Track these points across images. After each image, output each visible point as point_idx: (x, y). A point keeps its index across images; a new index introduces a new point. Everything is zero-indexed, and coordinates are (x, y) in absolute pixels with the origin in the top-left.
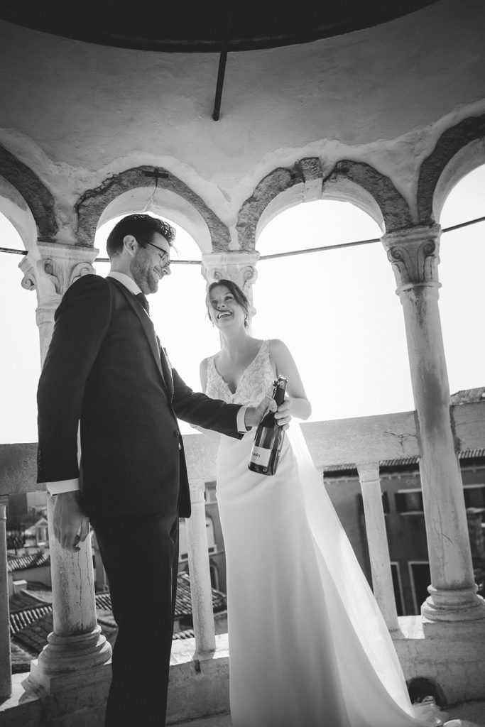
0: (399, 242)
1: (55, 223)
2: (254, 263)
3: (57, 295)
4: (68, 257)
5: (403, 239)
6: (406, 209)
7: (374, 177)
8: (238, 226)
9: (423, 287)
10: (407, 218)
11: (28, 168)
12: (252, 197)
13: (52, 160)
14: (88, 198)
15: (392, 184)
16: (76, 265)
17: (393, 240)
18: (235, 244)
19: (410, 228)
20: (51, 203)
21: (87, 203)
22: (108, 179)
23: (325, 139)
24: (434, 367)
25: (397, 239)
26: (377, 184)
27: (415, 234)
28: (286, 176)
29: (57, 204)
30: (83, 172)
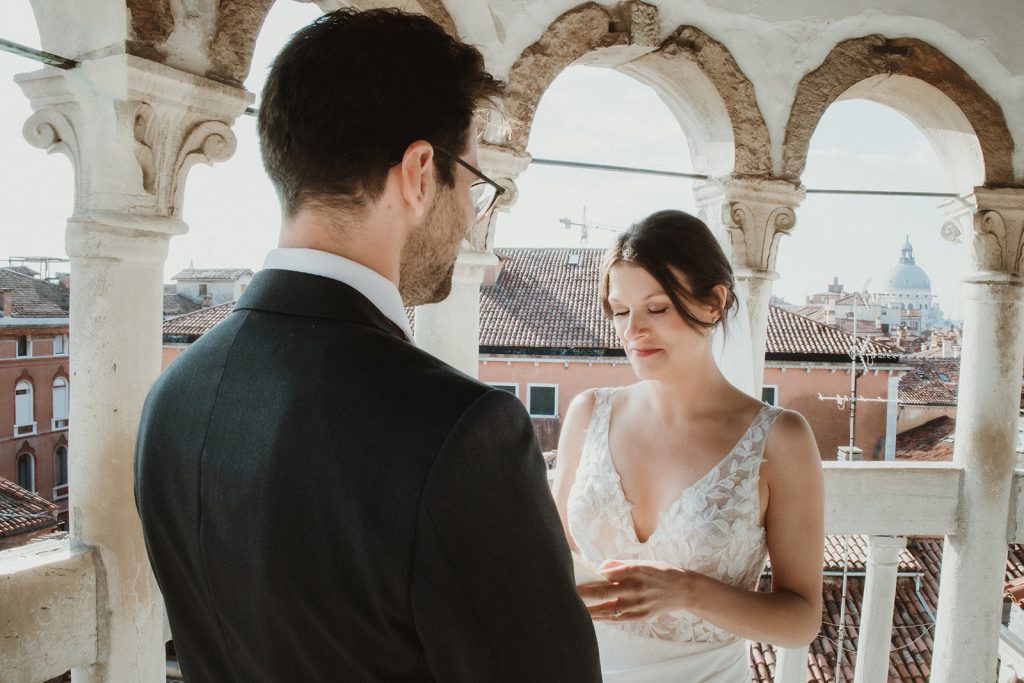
0: (746, 197)
1: (168, 7)
2: (517, 175)
10: (767, 162)
15: (755, 96)
16: (197, 125)
17: (738, 191)
19: (769, 179)
26: (736, 89)
27: (773, 191)
28: (602, 24)
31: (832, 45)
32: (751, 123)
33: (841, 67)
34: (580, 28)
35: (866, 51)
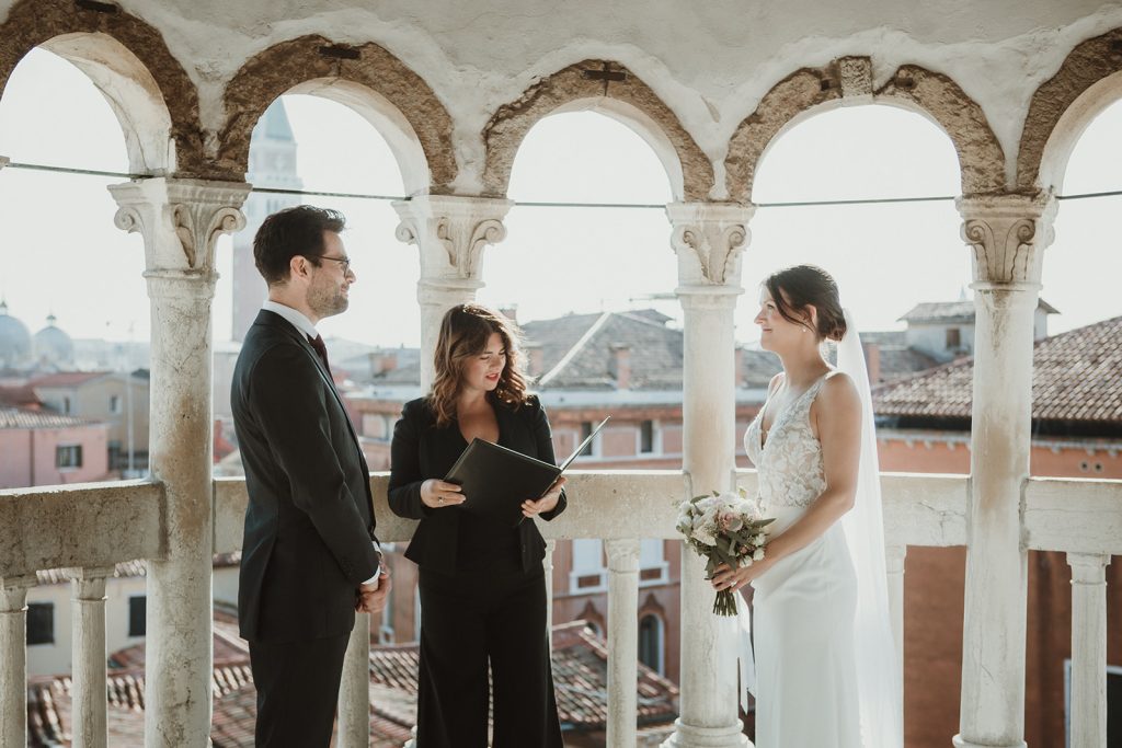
0: (982, 214)
1: (454, 162)
2: (747, 222)
3: (450, 266)
4: (470, 213)
5: (988, 210)
6: (1000, 163)
7: (955, 102)
8: (727, 161)
9: (1007, 292)
10: (999, 178)
11: (419, 78)
12: (755, 114)
13: (454, 63)
14: (503, 119)
15: (983, 116)
16: (480, 224)
17: (971, 210)
18: (720, 190)
19: (1001, 195)
20: (449, 131)
21: (499, 128)
22: (532, 87)
23: (884, 28)
24: (1006, 418)
25: (977, 210)
26: (958, 115)
27: (1006, 206)
28: (813, 86)
29: (457, 130)
30: (496, 78)
31: (1069, 50)
32: (975, 142)
33: (1076, 71)
34: (791, 94)
35: (1105, 49)
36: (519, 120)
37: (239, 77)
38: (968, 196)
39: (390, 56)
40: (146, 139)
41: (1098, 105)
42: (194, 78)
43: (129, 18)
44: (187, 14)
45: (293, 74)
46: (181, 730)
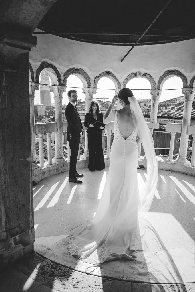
1: (90, 84)
3: (90, 96)
4: (92, 90)
5: (154, 91)
6: (155, 85)
7: (151, 78)
8: (123, 84)
9: (155, 101)
10: (155, 87)
11: (86, 73)
12: (127, 78)
13: (91, 71)
15: (154, 80)
19: (155, 89)
21: (96, 79)
22: (100, 74)
23: (143, 68)
25: (152, 91)
27: (156, 91)
28: (134, 75)
29: (91, 80)
30: (96, 73)
31: (164, 72)
32: (153, 83)
33: (165, 75)
34: (131, 76)
35: (168, 72)
36: (98, 78)
37: (65, 73)
38: (152, 89)
39: (83, 70)
40: (54, 81)
41: (167, 79)
42: (60, 73)
43: (53, 66)
44: (59, 65)
45: (71, 73)
46: (60, 151)
